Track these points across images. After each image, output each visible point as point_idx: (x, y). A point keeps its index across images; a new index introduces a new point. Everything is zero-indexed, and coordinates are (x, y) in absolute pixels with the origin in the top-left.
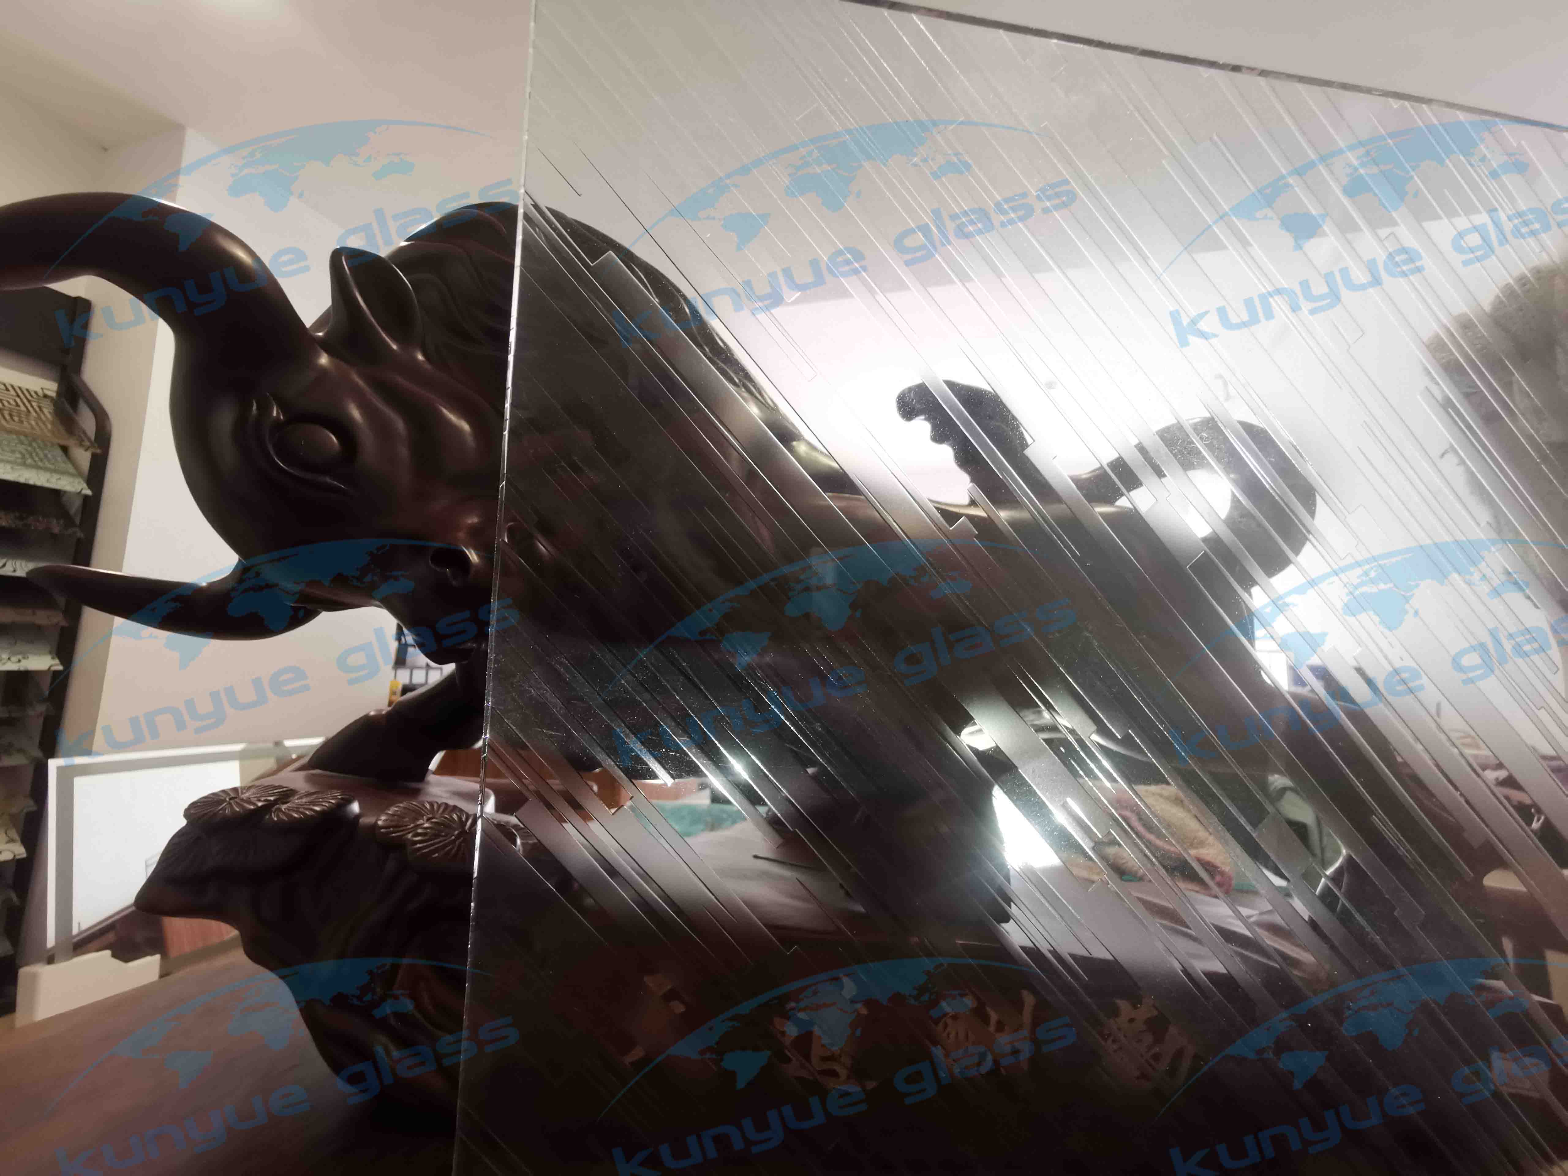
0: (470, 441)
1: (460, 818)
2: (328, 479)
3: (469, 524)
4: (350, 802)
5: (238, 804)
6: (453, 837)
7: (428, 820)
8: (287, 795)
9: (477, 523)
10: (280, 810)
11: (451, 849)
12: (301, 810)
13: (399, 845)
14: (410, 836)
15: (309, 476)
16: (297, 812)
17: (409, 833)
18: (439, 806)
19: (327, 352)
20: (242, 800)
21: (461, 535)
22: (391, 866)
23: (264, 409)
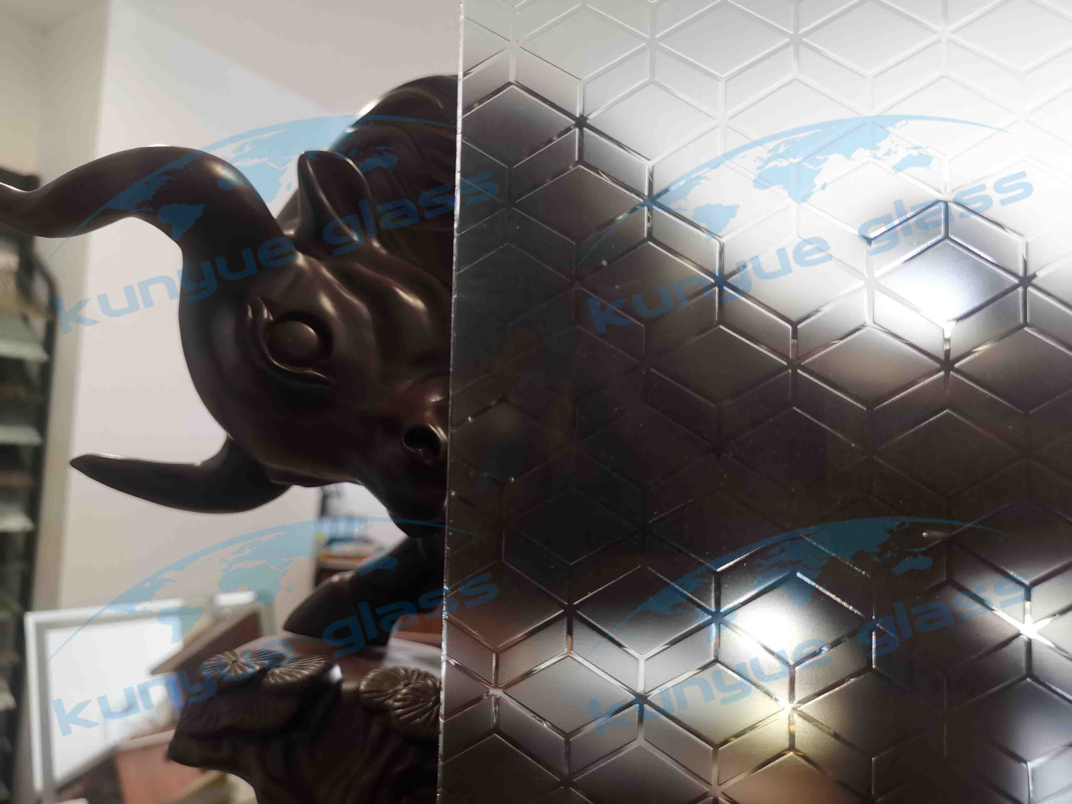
0: (425, 319)
1: (434, 684)
2: (311, 371)
3: (433, 402)
4: (329, 667)
5: (241, 669)
6: (431, 703)
7: (406, 686)
8: (277, 659)
9: (440, 401)
10: (273, 674)
11: (430, 715)
12: (293, 674)
13: (383, 710)
14: (390, 702)
15: (296, 370)
16: (290, 675)
17: (389, 698)
18: (413, 672)
19: (303, 253)
20: (242, 663)
21: (429, 414)
22: (376, 729)
23: (257, 313)
